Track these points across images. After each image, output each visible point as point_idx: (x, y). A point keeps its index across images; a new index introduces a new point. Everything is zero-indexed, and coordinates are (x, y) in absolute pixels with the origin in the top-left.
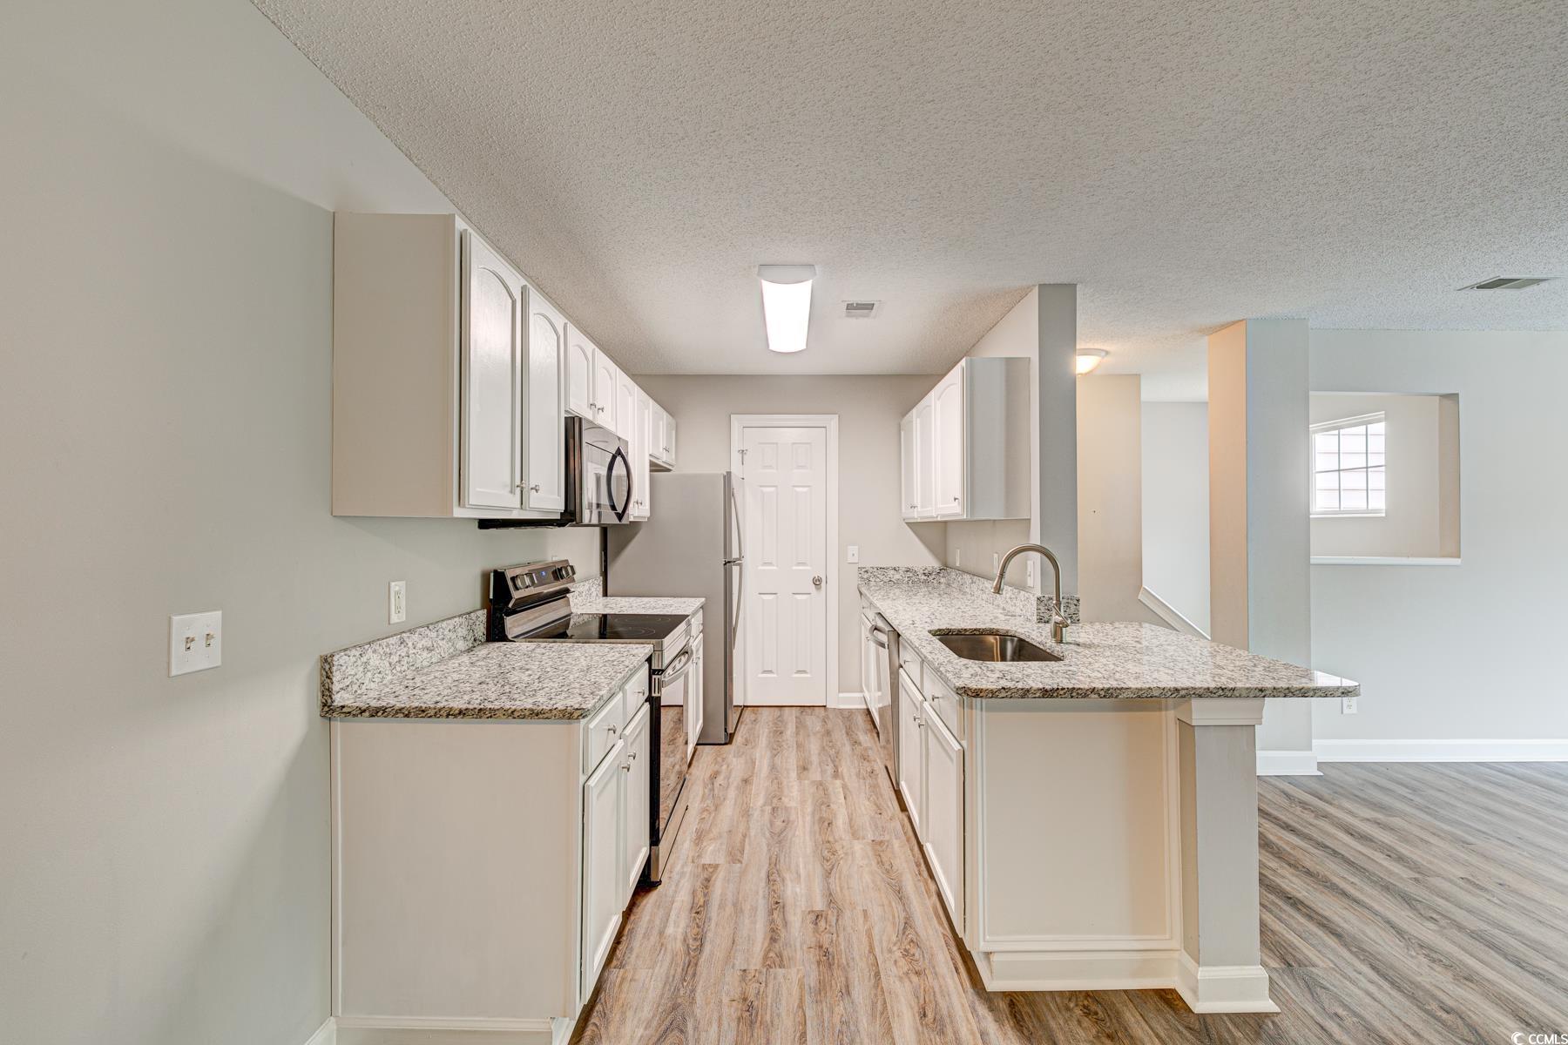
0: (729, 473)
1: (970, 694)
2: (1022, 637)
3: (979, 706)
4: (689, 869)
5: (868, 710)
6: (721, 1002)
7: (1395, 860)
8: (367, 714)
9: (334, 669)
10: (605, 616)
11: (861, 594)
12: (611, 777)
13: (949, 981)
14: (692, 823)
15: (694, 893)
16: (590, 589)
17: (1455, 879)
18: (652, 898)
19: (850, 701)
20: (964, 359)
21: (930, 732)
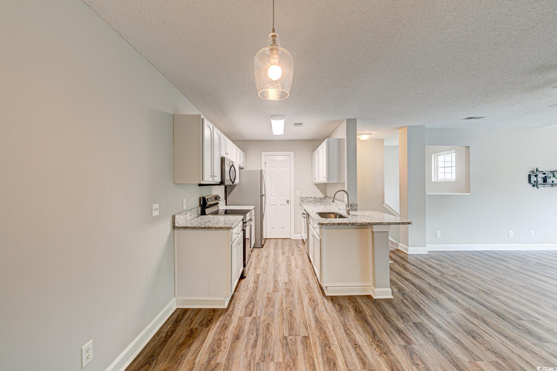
0: (262, 170)
1: (321, 224)
2: (341, 214)
3: (324, 228)
4: (253, 274)
5: (303, 239)
6: (263, 298)
7: (438, 272)
8: (183, 228)
9: (175, 218)
10: (226, 210)
11: (301, 205)
12: (236, 246)
13: (317, 294)
14: (253, 265)
15: (255, 279)
16: (222, 203)
17: (451, 275)
18: (244, 280)
19: (298, 237)
20: (326, 139)
21: (315, 239)
